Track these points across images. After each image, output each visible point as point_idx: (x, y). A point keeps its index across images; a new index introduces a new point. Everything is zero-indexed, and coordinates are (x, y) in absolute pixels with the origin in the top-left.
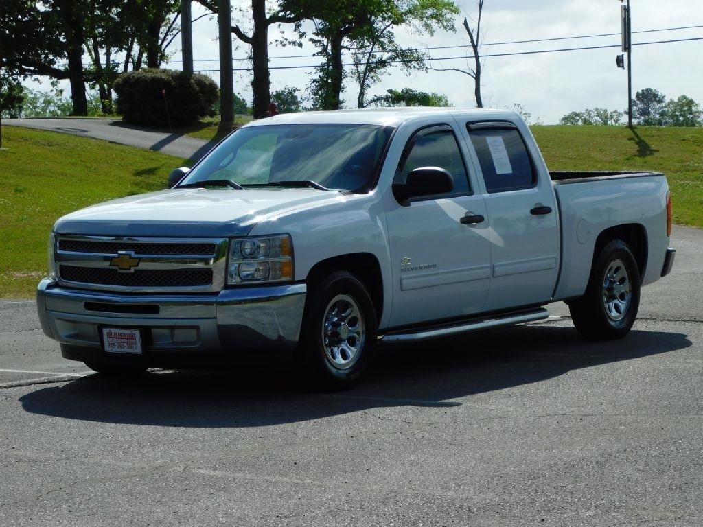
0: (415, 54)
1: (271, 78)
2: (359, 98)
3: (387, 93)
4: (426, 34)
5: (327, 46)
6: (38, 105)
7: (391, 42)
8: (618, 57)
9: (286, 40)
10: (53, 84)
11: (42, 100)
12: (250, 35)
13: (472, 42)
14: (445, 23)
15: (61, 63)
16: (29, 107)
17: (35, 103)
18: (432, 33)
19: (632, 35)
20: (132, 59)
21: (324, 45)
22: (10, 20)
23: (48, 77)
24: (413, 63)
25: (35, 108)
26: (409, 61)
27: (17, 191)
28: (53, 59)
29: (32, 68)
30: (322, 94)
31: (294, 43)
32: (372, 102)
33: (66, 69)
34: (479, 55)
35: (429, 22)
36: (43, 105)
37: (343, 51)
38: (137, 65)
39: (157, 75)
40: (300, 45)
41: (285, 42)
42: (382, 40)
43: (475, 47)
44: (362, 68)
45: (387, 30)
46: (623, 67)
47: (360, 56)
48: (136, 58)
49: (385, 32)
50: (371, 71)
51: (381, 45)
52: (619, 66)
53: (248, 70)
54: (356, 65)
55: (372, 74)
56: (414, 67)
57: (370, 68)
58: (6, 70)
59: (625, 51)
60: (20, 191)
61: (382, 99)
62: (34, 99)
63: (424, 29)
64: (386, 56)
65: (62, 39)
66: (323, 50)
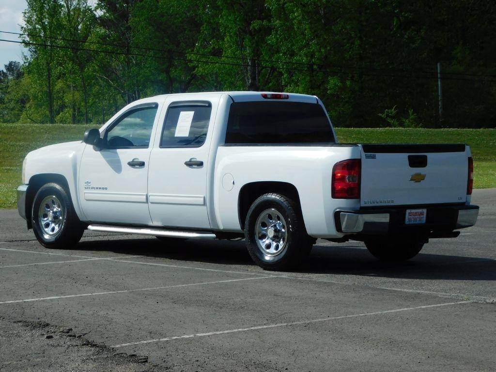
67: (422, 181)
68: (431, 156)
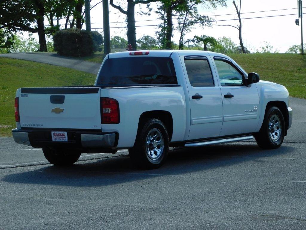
0: (207, 19)
1: (136, 31)
2: (180, 40)
3: (194, 38)
4: (212, 8)
5: (164, 15)
6: (26, 45)
7: (195, 12)
8: (296, 20)
9: (143, 12)
10: (29, 35)
11: (27, 43)
12: (126, 10)
13: (237, 11)
14: (222, 3)
15: (34, 25)
16: (21, 46)
17: (24, 44)
18: (215, 7)
19: (303, 9)
20: (70, 22)
21: (162, 14)
22: (8, 4)
23: (28, 32)
24: (205, 23)
25: (24, 46)
26: (203, 22)
27: (3, 88)
28: (29, 23)
29: (19, 28)
30: (162, 39)
31: (146, 14)
32: (186, 42)
33: (36, 28)
34: (241, 18)
35: (214, 2)
36: (28, 45)
37: (173, 17)
38: (72, 25)
39: (73, 32)
40: (149, 15)
41: (142, 13)
42: (191, 11)
43: (239, 14)
44: (181, 25)
45: (193, 6)
46: (299, 25)
47: (181, 20)
48: (71, 22)
49: (192, 7)
50: (186, 27)
51: (191, 13)
52: (296, 24)
53: (125, 27)
54: (179, 24)
55: (187, 28)
56: (206, 25)
57: (185, 26)
58: (6, 29)
59: (300, 17)
60: (5, 88)
61: (191, 40)
62: (24, 42)
63: (211, 6)
64: (193, 19)
65: (34, 13)
66: (162, 17)
67: (61, 113)
68: (67, 96)
